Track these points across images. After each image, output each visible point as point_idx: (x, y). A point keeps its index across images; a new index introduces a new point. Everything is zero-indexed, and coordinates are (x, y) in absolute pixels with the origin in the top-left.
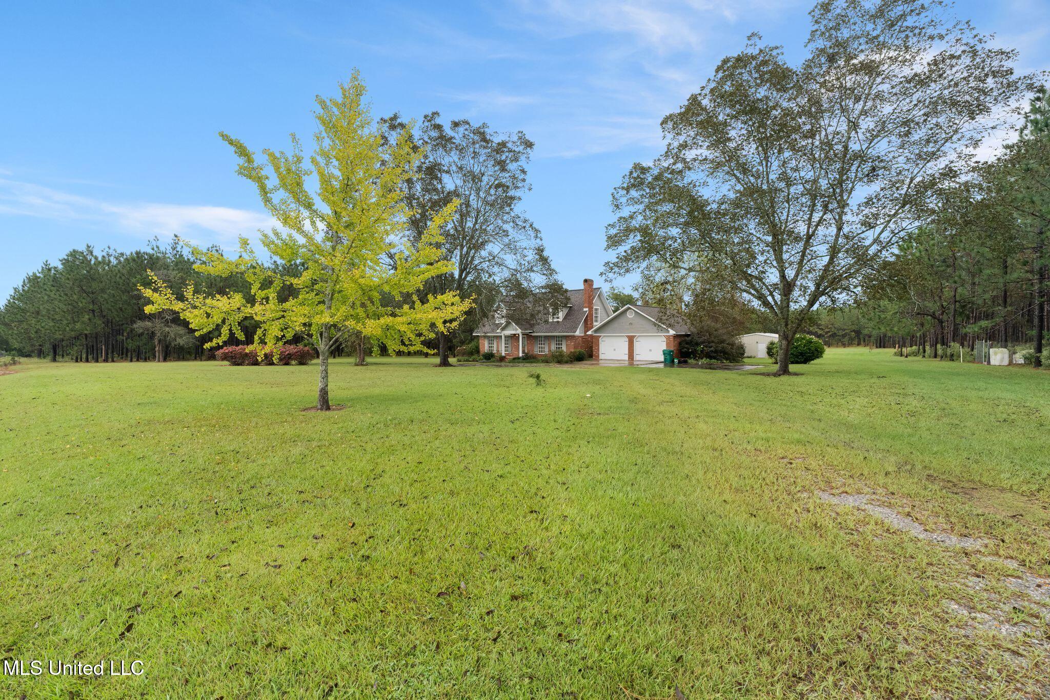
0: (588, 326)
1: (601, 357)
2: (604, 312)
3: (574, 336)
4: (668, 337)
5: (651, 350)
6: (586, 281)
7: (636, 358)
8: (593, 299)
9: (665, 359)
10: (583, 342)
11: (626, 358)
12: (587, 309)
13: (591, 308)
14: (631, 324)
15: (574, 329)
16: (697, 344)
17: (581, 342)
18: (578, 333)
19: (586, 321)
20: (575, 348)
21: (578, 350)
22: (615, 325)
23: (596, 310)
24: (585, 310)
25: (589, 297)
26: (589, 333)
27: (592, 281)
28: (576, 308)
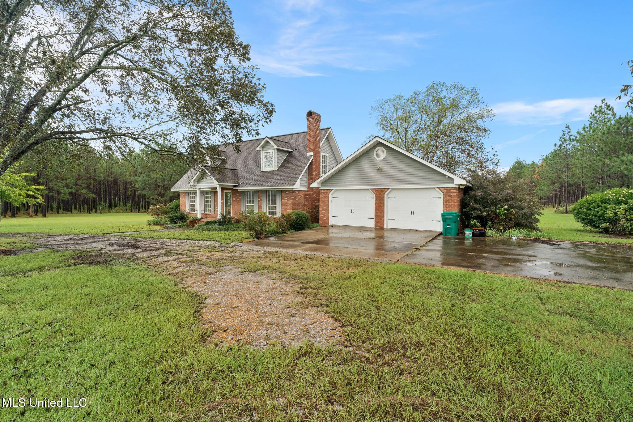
0: (311, 175)
1: (332, 222)
2: (332, 159)
3: (292, 191)
4: (446, 192)
5: (413, 213)
6: (310, 114)
7: (388, 224)
8: (320, 140)
9: (445, 229)
10: (307, 199)
11: (371, 224)
12: (312, 154)
13: (317, 153)
14: (380, 170)
15: (293, 180)
16: (495, 203)
17: (302, 199)
18: (298, 186)
19: (310, 168)
20: (293, 208)
21: (297, 211)
22: (354, 172)
23: (324, 157)
24: (309, 154)
25: (315, 137)
26: (314, 185)
27: (319, 116)
28: (296, 153)
